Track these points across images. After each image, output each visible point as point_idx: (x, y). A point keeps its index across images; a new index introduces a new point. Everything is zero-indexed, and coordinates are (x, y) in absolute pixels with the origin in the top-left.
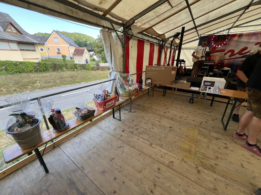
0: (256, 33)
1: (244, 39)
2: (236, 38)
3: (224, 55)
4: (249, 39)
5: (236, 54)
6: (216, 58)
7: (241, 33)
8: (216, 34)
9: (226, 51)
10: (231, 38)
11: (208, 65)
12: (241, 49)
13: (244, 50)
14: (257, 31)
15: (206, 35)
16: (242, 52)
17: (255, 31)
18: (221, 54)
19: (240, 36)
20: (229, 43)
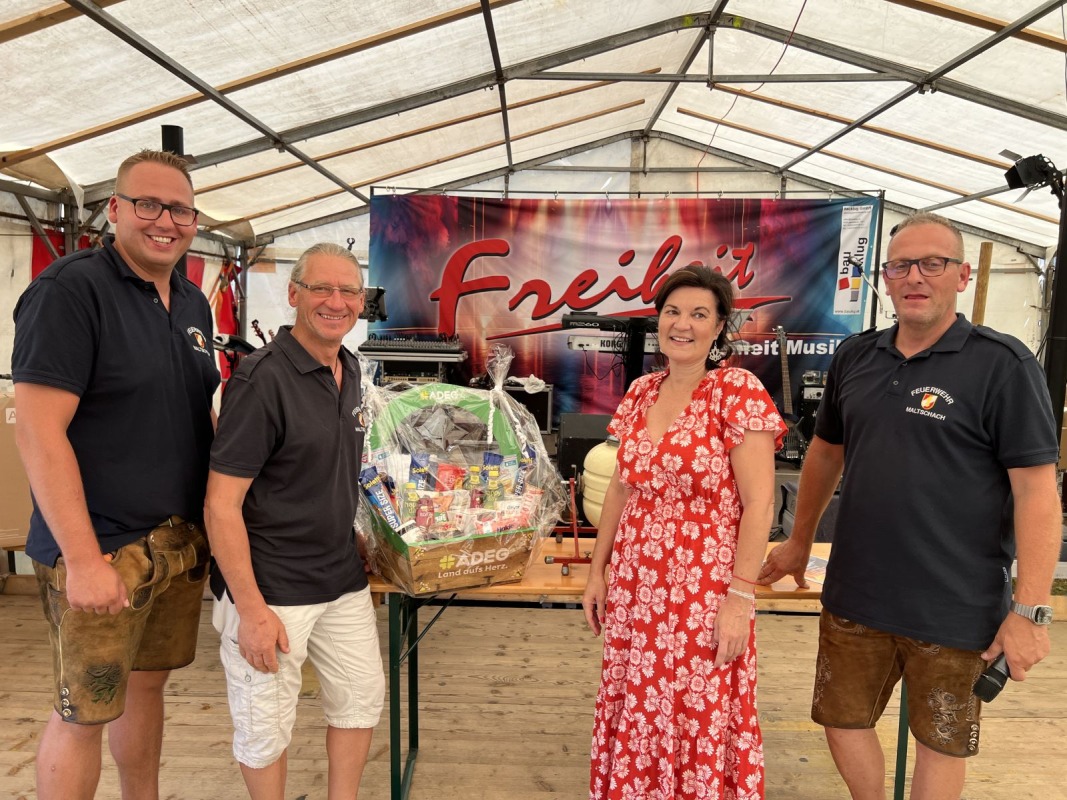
0: (608, 203)
1: (572, 230)
2: (540, 224)
3: (512, 309)
4: (592, 232)
5: (560, 304)
6: (478, 325)
7: (552, 197)
8: (449, 194)
9: (515, 289)
10: (519, 219)
12: (575, 282)
13: (585, 286)
14: (611, 197)
15: (399, 192)
16: (583, 297)
17: (603, 197)
18: (495, 300)
19: (555, 211)
20: (516, 248)
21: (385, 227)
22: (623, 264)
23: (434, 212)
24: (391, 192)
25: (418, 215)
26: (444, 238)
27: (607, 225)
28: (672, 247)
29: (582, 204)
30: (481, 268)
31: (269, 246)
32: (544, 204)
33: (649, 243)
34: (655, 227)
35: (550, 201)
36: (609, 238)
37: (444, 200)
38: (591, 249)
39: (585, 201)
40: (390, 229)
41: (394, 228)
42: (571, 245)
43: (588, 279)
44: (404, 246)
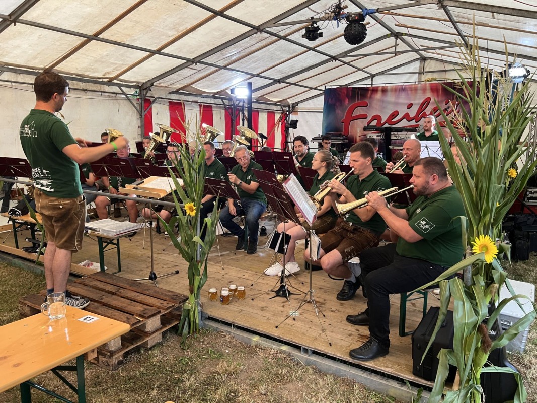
0: (404, 87)
1: (390, 98)
2: (379, 96)
3: (368, 125)
4: (397, 97)
5: (385, 123)
6: (356, 132)
7: (384, 85)
8: (349, 86)
9: (369, 118)
10: (372, 94)
11: (335, 143)
12: (390, 115)
13: (394, 116)
14: (405, 84)
15: (333, 87)
16: (393, 121)
17: (402, 84)
18: (362, 122)
19: (384, 90)
20: (370, 104)
21: (329, 99)
22: (408, 108)
23: (344, 93)
24: (331, 87)
25: (339, 94)
26: (347, 102)
27: (403, 95)
28: (427, 102)
29: (394, 87)
30: (358, 111)
31: (297, 107)
32: (380, 88)
33: (418, 100)
34: (421, 94)
35: (383, 87)
36: (404, 100)
37: (347, 89)
38: (397, 104)
39: (396, 86)
40: (330, 99)
41: (331, 99)
42: (389, 103)
43: (395, 114)
44: (334, 105)
